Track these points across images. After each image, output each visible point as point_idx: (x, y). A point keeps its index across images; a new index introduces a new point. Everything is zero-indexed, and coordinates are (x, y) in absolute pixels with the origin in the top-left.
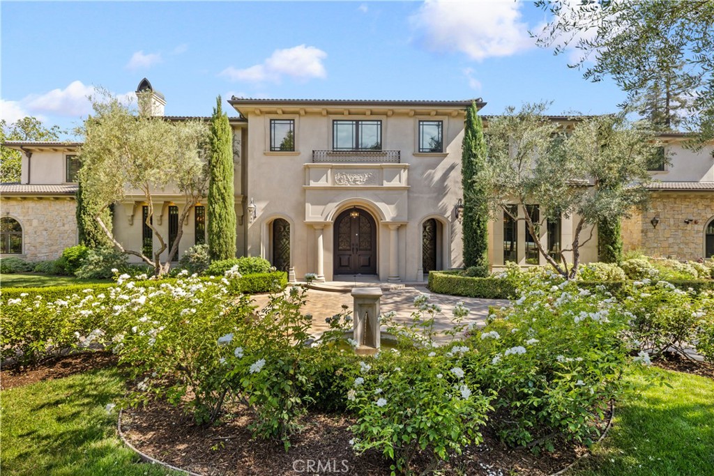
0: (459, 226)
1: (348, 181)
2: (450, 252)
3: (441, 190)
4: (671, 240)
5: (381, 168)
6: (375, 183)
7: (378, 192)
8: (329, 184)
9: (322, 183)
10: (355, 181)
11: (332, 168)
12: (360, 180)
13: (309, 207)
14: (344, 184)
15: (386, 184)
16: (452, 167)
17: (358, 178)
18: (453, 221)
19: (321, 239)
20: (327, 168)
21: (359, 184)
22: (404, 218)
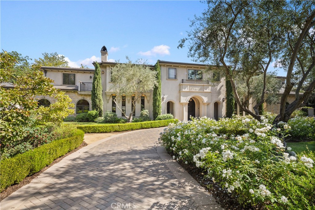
0: (224, 104)
1: (194, 89)
2: (222, 112)
3: (219, 93)
4: (274, 109)
5: (204, 86)
6: (202, 90)
7: (202, 93)
8: (188, 90)
9: (186, 90)
10: (196, 90)
11: (189, 85)
12: (197, 89)
13: (182, 97)
14: (193, 90)
15: (205, 91)
16: (222, 86)
17: (197, 88)
18: (222, 102)
19: (184, 108)
20: (188, 85)
21: (197, 91)
22: (210, 102)
